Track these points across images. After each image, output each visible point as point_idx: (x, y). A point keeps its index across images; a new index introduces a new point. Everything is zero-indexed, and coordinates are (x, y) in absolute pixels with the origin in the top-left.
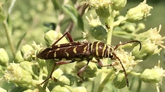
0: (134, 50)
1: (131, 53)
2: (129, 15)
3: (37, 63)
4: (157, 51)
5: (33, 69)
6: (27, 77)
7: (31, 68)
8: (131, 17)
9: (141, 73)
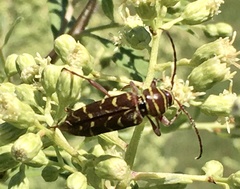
0: (193, 73)
1: (188, 82)
2: (186, 14)
3: (42, 88)
4: (229, 76)
5: (36, 97)
6: (27, 113)
7: (33, 95)
8: (191, 17)
9: (203, 102)
